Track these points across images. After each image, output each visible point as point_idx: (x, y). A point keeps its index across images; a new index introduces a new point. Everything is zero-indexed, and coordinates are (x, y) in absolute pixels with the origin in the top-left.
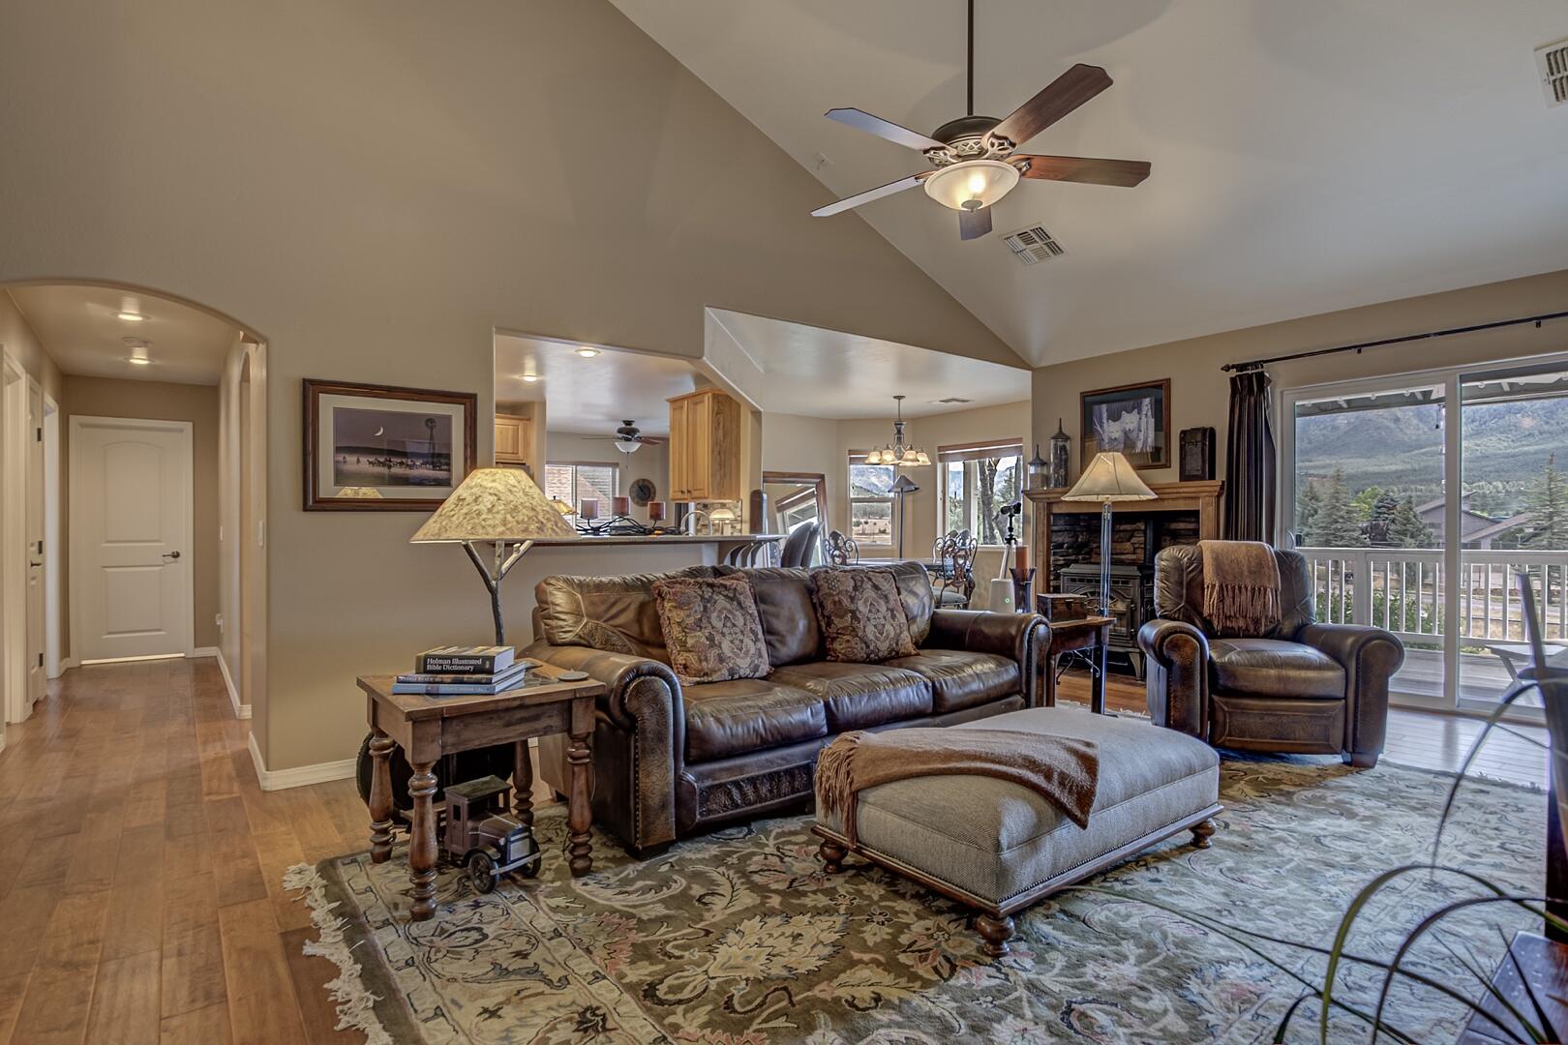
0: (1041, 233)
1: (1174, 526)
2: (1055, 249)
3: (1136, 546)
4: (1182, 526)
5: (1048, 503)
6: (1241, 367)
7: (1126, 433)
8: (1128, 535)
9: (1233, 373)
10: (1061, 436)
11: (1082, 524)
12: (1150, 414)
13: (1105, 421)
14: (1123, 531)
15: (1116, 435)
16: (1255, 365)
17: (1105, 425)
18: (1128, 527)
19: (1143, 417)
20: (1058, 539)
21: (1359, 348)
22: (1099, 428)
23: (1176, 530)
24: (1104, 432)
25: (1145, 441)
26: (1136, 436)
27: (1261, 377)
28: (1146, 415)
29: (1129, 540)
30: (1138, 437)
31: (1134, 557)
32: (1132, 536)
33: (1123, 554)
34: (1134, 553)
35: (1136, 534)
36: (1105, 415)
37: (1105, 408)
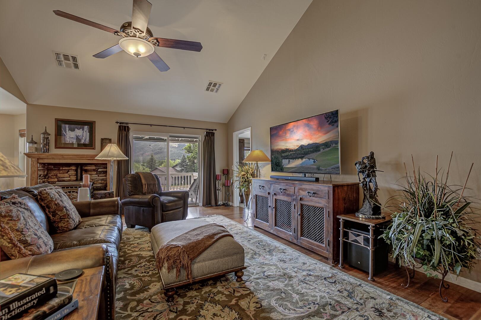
0: (74, 59)
1: (86, 168)
2: (76, 66)
3: (70, 175)
4: (89, 168)
5: (38, 159)
6: (122, 123)
8: (67, 171)
9: (119, 124)
10: (46, 133)
11: (46, 167)
12: (87, 131)
13: (67, 130)
14: (64, 170)
16: (126, 123)
18: (67, 168)
19: (85, 132)
20: (40, 173)
21: (151, 125)
22: (64, 133)
23: (86, 169)
24: (67, 134)
26: (81, 138)
27: (128, 127)
28: (86, 131)
29: (67, 173)
30: (82, 138)
31: (69, 178)
32: (68, 171)
33: (64, 178)
34: (69, 177)
35: (70, 171)
37: (67, 126)
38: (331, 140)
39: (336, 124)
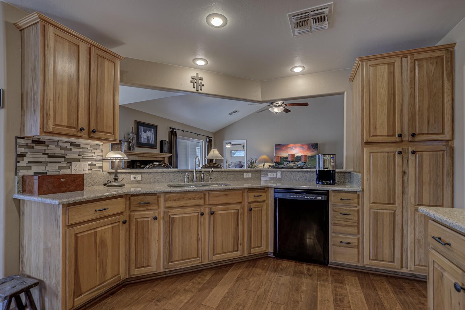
6: (173, 129)
7: (148, 137)
9: (171, 130)
10: (133, 133)
13: (142, 132)
15: (145, 137)
16: (175, 129)
17: (142, 133)
21: (184, 131)
22: (140, 133)
24: (142, 135)
25: (152, 141)
27: (175, 132)
30: (150, 139)
36: (142, 130)
37: (142, 127)
38: (314, 155)
39: (317, 149)
